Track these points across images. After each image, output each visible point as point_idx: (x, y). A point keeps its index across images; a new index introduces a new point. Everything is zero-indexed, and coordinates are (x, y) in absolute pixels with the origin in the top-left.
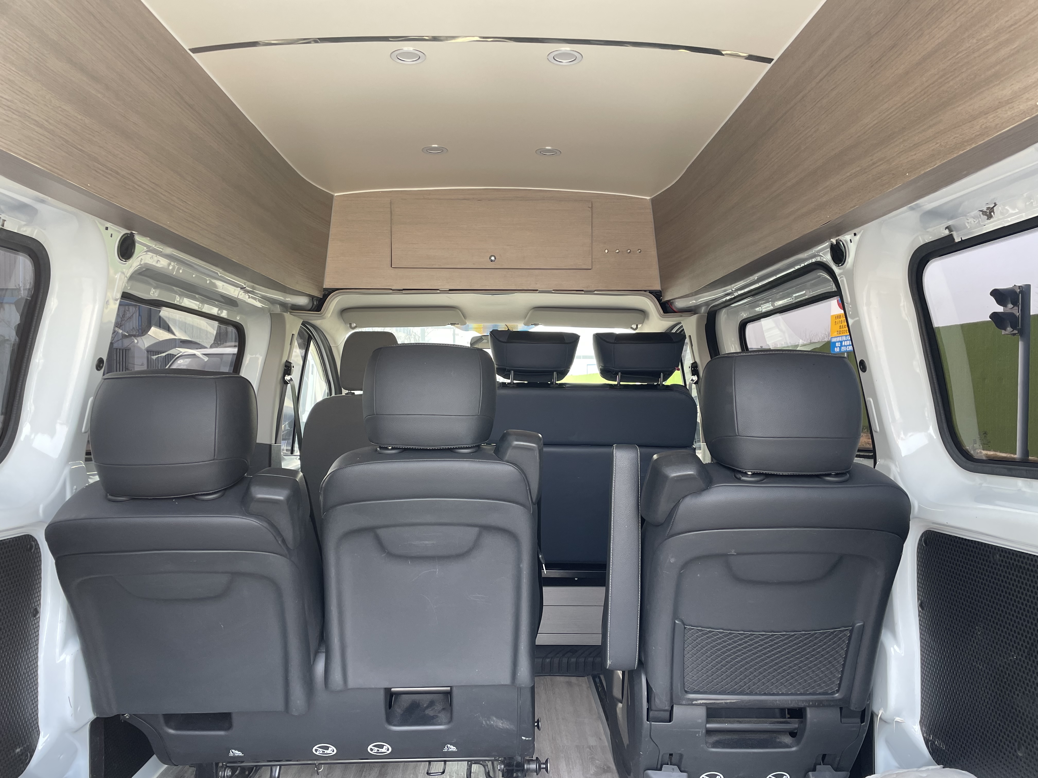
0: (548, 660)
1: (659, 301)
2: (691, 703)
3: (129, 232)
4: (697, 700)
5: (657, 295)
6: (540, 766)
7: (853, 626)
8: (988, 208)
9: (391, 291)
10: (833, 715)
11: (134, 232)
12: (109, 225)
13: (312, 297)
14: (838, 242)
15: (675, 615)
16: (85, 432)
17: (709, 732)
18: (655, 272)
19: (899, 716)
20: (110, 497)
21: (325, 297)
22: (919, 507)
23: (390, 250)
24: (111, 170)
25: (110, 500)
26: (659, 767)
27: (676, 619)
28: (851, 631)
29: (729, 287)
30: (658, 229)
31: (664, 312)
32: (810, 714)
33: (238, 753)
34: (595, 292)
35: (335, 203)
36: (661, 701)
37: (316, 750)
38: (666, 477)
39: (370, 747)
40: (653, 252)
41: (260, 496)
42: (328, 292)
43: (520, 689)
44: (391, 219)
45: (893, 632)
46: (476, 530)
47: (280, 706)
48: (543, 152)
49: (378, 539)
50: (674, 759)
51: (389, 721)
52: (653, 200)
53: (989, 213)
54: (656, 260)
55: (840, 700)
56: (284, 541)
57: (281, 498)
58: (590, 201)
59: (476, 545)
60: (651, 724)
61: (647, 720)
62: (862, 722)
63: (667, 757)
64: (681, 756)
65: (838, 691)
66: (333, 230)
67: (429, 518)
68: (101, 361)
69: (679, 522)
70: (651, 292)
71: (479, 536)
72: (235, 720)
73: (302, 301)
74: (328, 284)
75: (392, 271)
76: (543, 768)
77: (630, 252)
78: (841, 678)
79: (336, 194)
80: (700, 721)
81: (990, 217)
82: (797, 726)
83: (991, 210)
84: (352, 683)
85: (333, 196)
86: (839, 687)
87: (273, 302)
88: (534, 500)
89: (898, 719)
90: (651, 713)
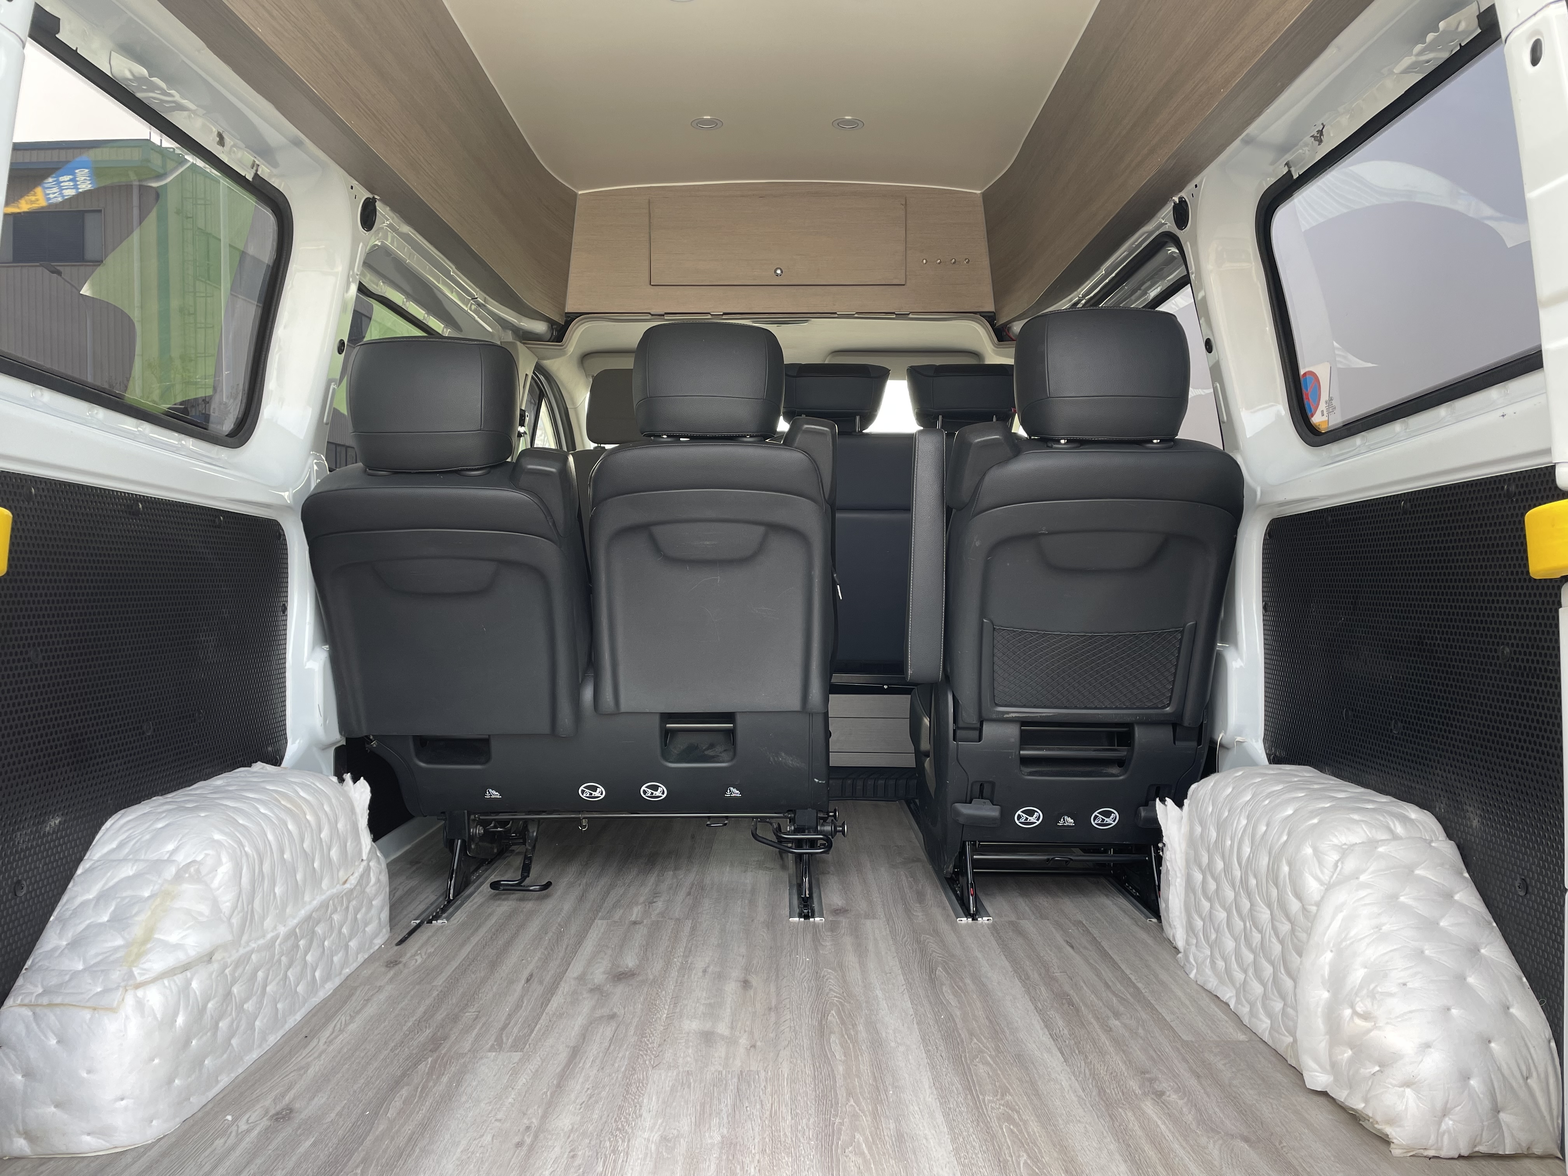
0: (849, 782)
1: (993, 325)
2: (1002, 720)
3: (371, 196)
4: (1008, 713)
5: (990, 318)
6: (835, 828)
7: (1184, 627)
8: (1318, 131)
9: (649, 317)
10: (1164, 734)
11: (376, 197)
12: (355, 183)
13: (551, 322)
14: (1181, 198)
15: (983, 612)
16: (327, 424)
17: (1026, 761)
18: (987, 287)
19: (1240, 736)
20: (370, 472)
21: (568, 323)
22: (1262, 493)
23: (647, 262)
24: (369, 110)
25: (369, 475)
26: (968, 799)
27: (985, 618)
28: (1182, 632)
29: (1075, 293)
30: (991, 233)
31: (999, 340)
32: (1139, 733)
33: (495, 794)
34: (911, 316)
35: (579, 205)
36: (969, 716)
37: (583, 792)
38: (970, 444)
39: (643, 788)
40: (985, 262)
41: (530, 467)
42: (571, 318)
43: (811, 714)
44: (650, 222)
45: (1235, 643)
46: (761, 529)
47: (546, 729)
48: (841, 124)
49: (654, 542)
50: (987, 789)
51: (666, 755)
52: (984, 195)
53: (1319, 138)
54: (988, 272)
55: (1170, 714)
56: (554, 523)
57: (553, 470)
58: (903, 197)
59: (760, 549)
60: (958, 745)
61: (954, 740)
62: (1199, 743)
63: (977, 788)
64: (993, 784)
65: (1168, 705)
66: (577, 238)
67: (710, 514)
68: (342, 343)
69: (985, 499)
70: (984, 315)
71: (765, 537)
72: (494, 745)
73: (540, 327)
74: (570, 308)
75: (652, 290)
76: (839, 831)
77: (954, 263)
78: (1172, 689)
79: (580, 192)
80: (1013, 740)
81: (1320, 141)
82: (1125, 753)
83: (1321, 132)
84: (624, 708)
85: (576, 194)
86: (1170, 700)
87: (504, 324)
88: (827, 497)
89: (1239, 739)
90: (958, 732)
